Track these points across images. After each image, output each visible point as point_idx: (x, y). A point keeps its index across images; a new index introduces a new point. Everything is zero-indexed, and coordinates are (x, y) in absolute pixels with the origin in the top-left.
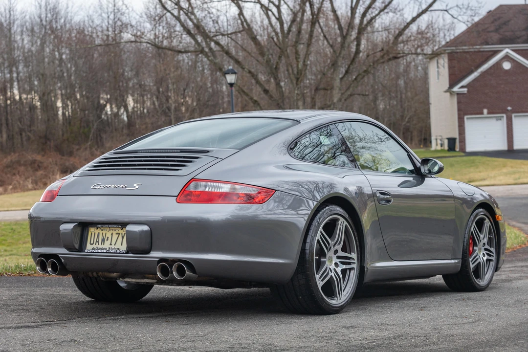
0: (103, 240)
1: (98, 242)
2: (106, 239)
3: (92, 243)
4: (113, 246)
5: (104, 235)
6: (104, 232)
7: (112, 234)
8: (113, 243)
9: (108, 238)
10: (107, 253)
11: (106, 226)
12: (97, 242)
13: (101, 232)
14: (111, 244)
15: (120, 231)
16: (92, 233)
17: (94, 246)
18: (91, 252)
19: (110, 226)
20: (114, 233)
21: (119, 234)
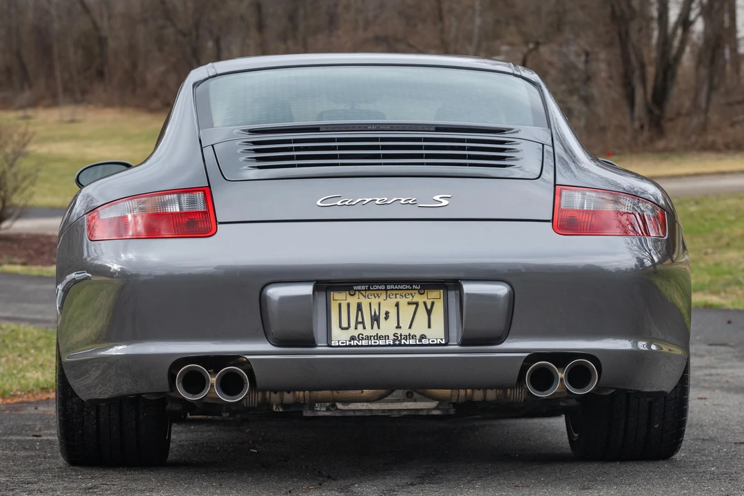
0: (375, 319)
1: (363, 323)
2: (383, 316)
3: (345, 324)
4: (405, 331)
5: (375, 307)
6: (375, 301)
7: (397, 305)
8: (405, 323)
9: (387, 313)
10: (394, 345)
11: (377, 287)
12: (357, 323)
13: (365, 303)
14: (398, 327)
15: (418, 298)
16: (340, 305)
17: (353, 332)
18: (350, 346)
19: (388, 287)
20: (403, 302)
21: (417, 304)
